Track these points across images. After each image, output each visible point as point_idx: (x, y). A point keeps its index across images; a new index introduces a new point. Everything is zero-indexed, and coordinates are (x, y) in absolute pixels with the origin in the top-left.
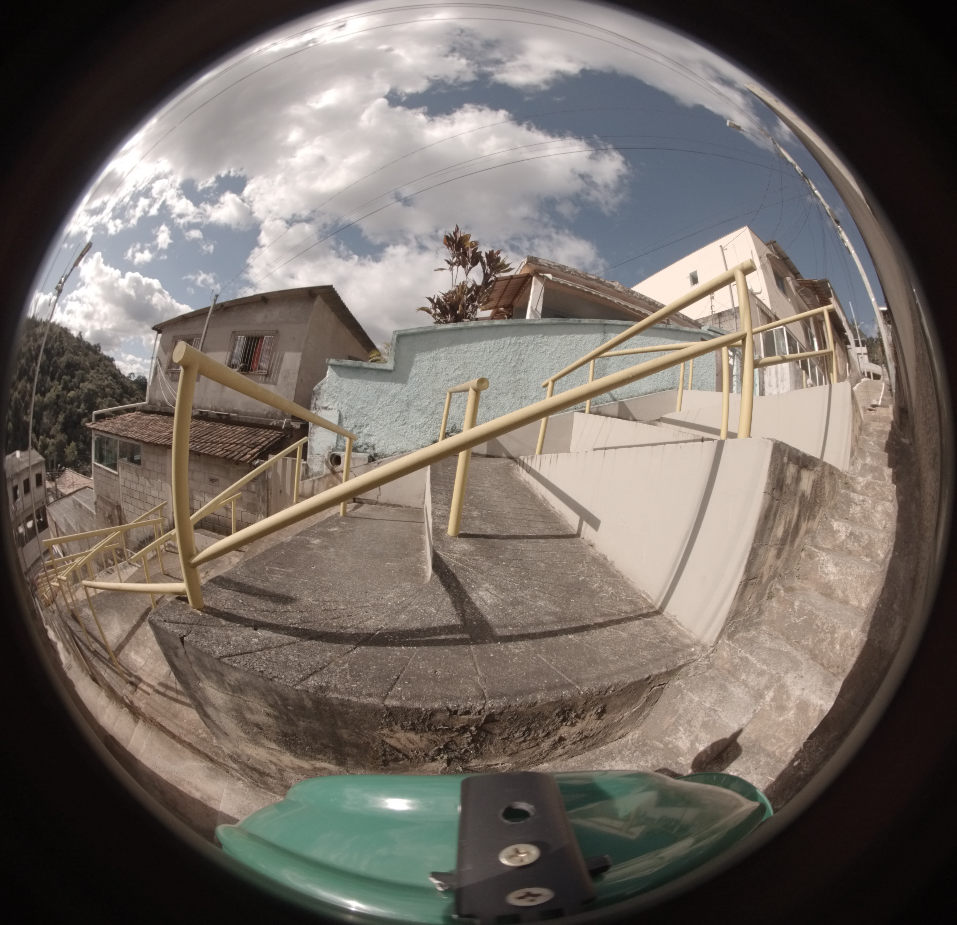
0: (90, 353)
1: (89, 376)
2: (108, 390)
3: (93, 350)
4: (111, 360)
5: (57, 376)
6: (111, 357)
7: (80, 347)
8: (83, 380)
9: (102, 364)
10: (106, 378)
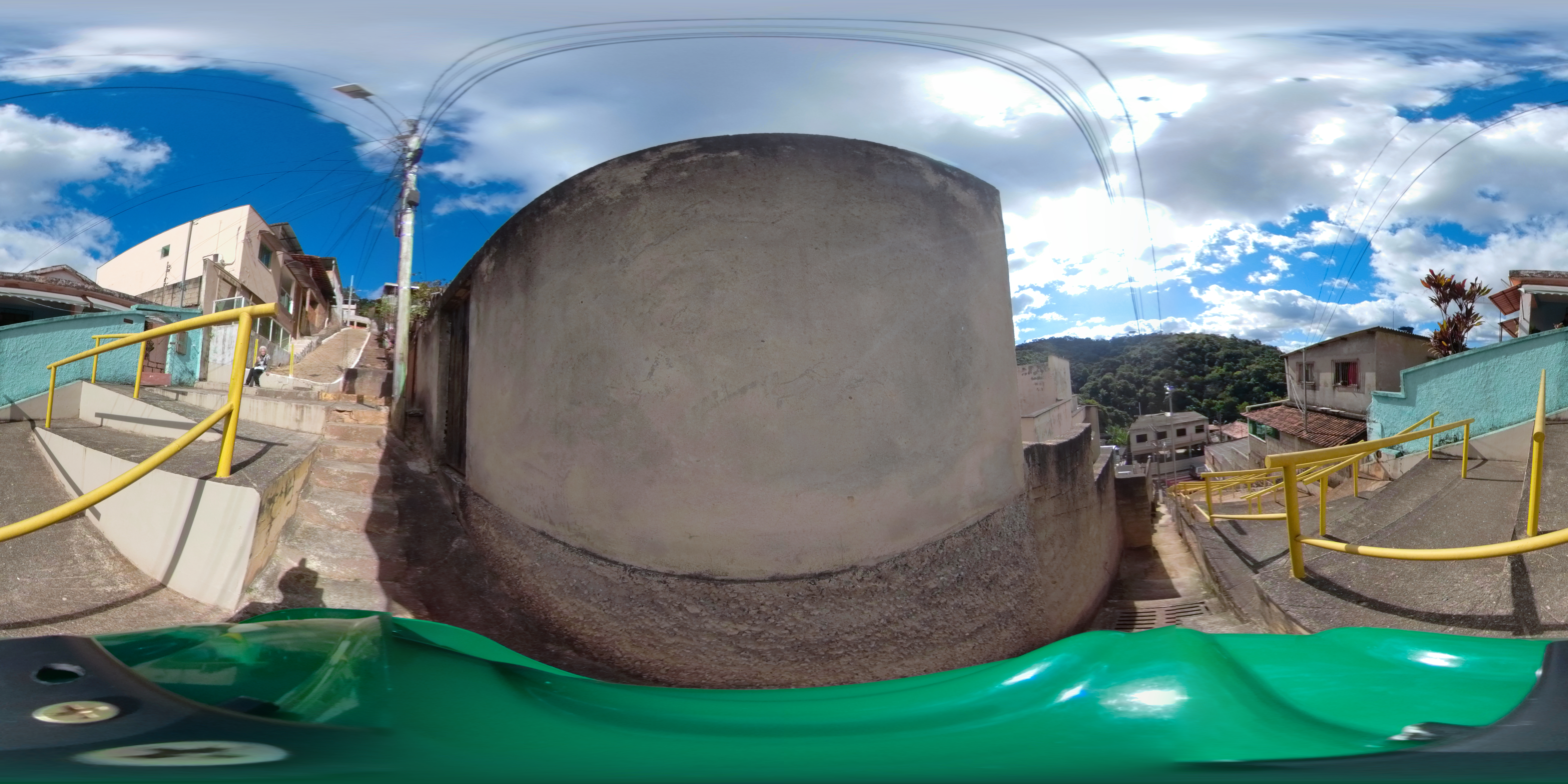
0: (1250, 346)
1: (1255, 361)
2: (1277, 368)
3: (1252, 344)
4: (1275, 348)
5: (1216, 363)
6: (1274, 346)
7: (1236, 343)
8: (1250, 364)
9: (1266, 351)
10: (1274, 360)
